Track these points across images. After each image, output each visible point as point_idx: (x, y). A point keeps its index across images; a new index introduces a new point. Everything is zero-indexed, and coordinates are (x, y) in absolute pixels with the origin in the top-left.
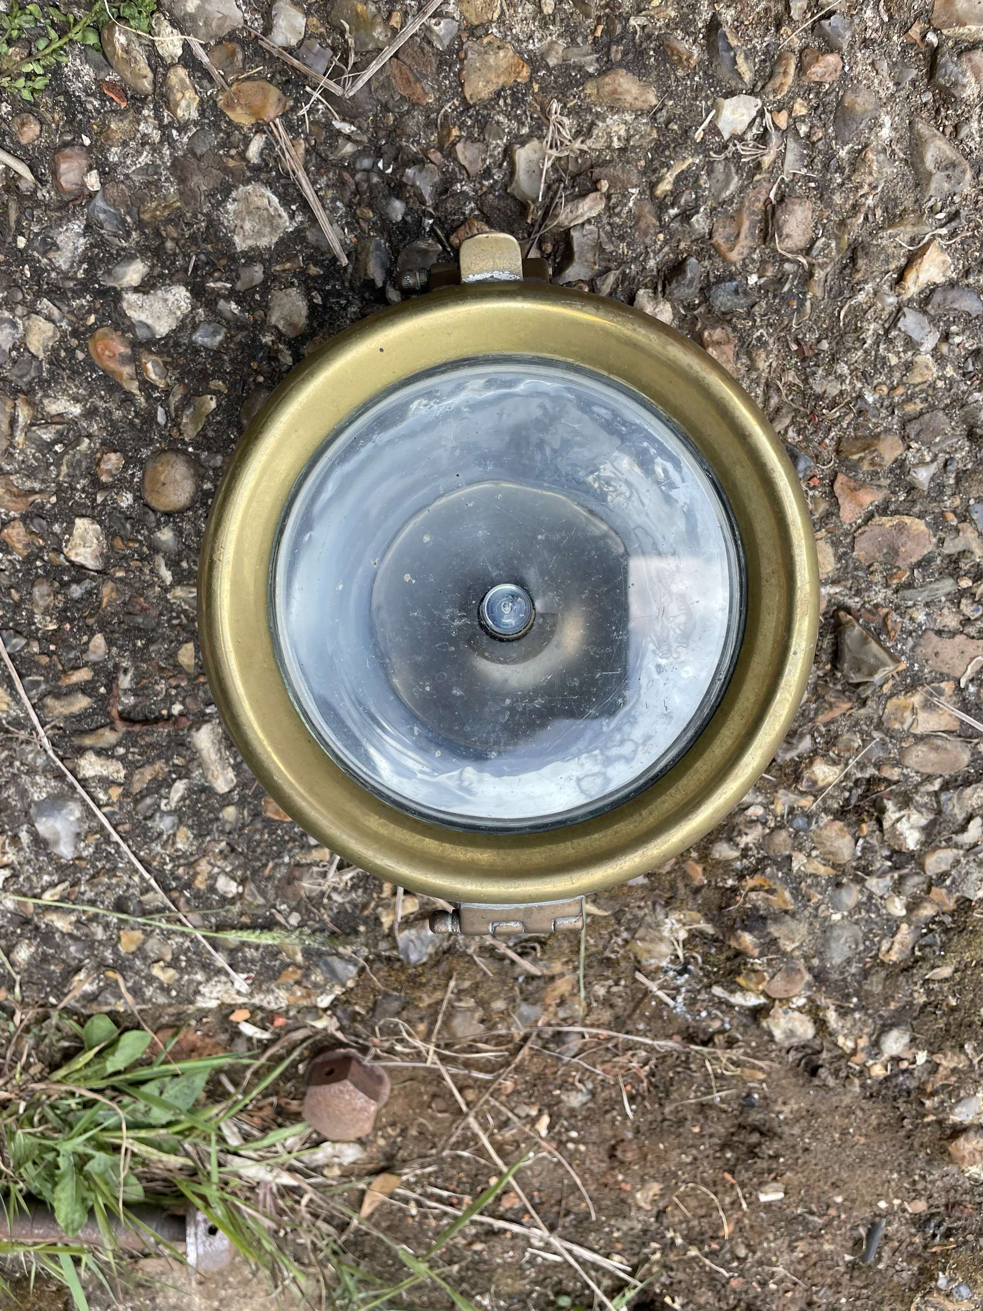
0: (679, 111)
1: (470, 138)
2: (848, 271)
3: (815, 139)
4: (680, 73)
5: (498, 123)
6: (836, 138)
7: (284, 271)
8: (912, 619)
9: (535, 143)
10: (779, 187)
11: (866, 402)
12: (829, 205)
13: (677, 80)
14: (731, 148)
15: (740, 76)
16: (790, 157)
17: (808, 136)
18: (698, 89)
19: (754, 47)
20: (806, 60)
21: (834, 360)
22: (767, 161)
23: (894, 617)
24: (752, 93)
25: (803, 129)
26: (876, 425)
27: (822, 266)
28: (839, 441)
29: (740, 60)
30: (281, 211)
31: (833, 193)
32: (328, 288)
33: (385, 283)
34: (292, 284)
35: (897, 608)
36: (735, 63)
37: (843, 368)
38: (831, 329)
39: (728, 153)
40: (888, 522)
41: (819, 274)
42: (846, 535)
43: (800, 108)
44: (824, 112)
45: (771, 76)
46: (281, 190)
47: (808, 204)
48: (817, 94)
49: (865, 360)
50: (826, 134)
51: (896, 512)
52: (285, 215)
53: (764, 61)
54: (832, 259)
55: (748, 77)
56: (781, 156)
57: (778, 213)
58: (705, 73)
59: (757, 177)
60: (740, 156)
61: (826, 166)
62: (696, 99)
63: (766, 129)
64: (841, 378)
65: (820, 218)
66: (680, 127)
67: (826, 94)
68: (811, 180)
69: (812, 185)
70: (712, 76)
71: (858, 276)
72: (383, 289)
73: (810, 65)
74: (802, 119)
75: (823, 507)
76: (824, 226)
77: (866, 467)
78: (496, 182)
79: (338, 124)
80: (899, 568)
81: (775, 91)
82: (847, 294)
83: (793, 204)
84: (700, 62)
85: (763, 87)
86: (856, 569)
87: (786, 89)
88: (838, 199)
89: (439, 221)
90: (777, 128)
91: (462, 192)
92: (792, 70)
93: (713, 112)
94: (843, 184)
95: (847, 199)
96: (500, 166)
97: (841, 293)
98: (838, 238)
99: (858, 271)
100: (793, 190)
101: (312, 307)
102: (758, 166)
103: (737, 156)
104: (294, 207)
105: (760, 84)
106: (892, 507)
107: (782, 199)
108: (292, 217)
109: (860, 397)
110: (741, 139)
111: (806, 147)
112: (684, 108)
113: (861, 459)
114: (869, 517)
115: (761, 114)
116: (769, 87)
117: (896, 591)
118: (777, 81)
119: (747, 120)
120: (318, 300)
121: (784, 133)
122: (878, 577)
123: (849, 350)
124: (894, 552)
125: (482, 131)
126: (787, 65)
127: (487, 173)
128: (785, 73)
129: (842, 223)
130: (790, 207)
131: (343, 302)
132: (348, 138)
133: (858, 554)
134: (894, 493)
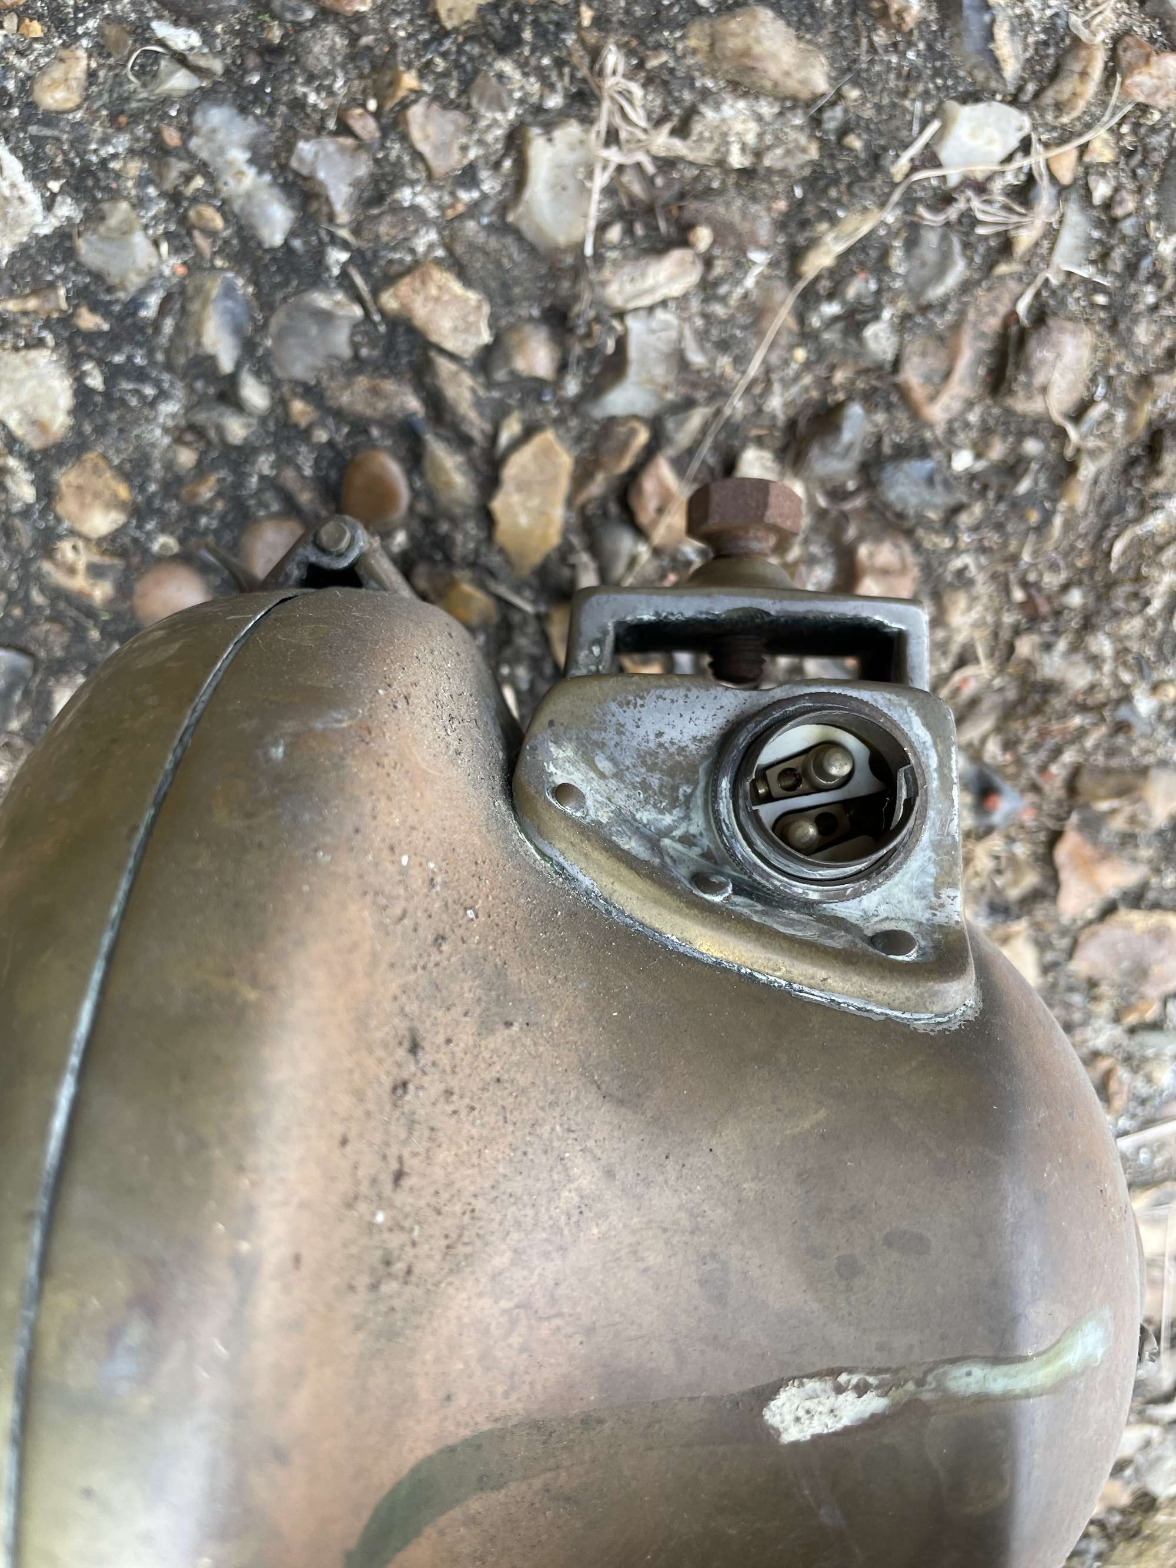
0: (868, 112)
1: (439, 97)
2: (1139, 470)
3: (1119, 212)
4: (880, 37)
5: (500, 76)
6: (1158, 217)
7: (25, 313)
8: (1149, 1080)
9: (572, 130)
10: (1037, 295)
11: (1134, 711)
12: (1125, 343)
13: (872, 48)
14: (961, 205)
15: (996, 64)
16: (1068, 240)
17: (1108, 205)
18: (911, 76)
19: (1028, 14)
20: (1126, 57)
21: (1088, 625)
22: (1025, 239)
23: (1123, 1074)
24: (1014, 101)
25: (1101, 190)
26: (1146, 752)
27: (1094, 454)
28: (1076, 773)
29: (1002, 32)
30: (27, 189)
31: (1135, 321)
32: (118, 359)
33: (238, 365)
34: (40, 343)
35: (1128, 1059)
36: (990, 36)
37: (1102, 644)
38: (1091, 570)
39: (953, 213)
40: (1138, 920)
41: (1087, 470)
42: (1063, 932)
43: (1102, 149)
44: (1143, 164)
45: (1054, 75)
46: (27, 146)
47: (1087, 336)
48: (1136, 126)
49: (1143, 636)
50: (1140, 207)
51: (1156, 906)
52: (34, 200)
53: (1046, 44)
54: (1113, 443)
55: (1011, 69)
56: (1052, 234)
57: (1032, 344)
58: (930, 47)
59: (1002, 269)
60: (975, 222)
61: (1131, 268)
62: (904, 94)
63: (1031, 180)
64: (1095, 660)
65: (1105, 364)
66: (867, 146)
67: (1154, 130)
68: (1098, 288)
69: (1101, 299)
70: (942, 56)
71: (1158, 484)
72: (233, 380)
73: (1131, 69)
74: (1101, 169)
75: (1031, 879)
76: (1109, 380)
77: (1118, 824)
78: (485, 197)
79: (162, 29)
80: (1142, 997)
81: (1059, 107)
82: (1131, 511)
83: (1062, 330)
84: (923, 23)
85: (1037, 95)
86: (1071, 989)
87: (1081, 105)
88: (1143, 333)
89: (361, 259)
90: (1053, 179)
91: (414, 208)
92: (1097, 71)
93: (935, 126)
94: (1155, 308)
95: (1159, 336)
96: (497, 166)
97: (1120, 509)
98: (1131, 407)
99: (1158, 474)
100: (1062, 302)
101: (82, 394)
102: (1005, 246)
103: (969, 220)
104: (54, 186)
105: (1031, 88)
106: (1151, 895)
107: (1040, 316)
108: (49, 205)
109: (1126, 698)
110: (981, 188)
111: (1099, 224)
112: (879, 108)
113: (1113, 812)
114: (1109, 910)
115: (1025, 146)
116: (1049, 97)
117: (1132, 1031)
118: (1065, 88)
119: (1000, 151)
120: (95, 381)
121: (1062, 191)
122: (1104, 1008)
123: (1116, 614)
124: (1140, 972)
125: (466, 87)
126: (1089, 60)
127: (468, 176)
128: (1084, 74)
129: (1144, 382)
130: (1055, 335)
131: (149, 391)
132: (181, 59)
133: (1081, 966)
134: (1157, 871)
